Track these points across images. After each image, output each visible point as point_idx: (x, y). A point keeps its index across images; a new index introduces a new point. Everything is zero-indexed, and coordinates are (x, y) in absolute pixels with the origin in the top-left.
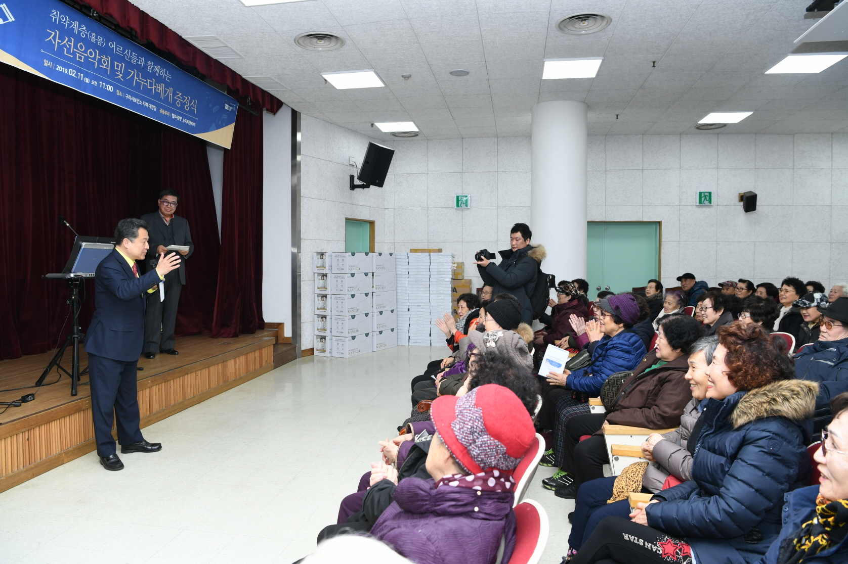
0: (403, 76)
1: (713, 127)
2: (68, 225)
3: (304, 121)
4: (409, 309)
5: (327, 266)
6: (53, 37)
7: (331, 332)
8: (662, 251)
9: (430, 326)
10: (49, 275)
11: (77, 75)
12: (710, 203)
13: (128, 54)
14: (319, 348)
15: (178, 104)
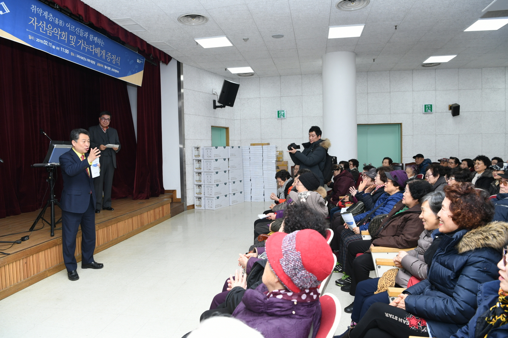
0: (243, 39)
1: (432, 65)
2: (45, 134)
3: (185, 68)
4: (251, 180)
5: (201, 154)
6: (33, 21)
7: (204, 195)
8: (403, 141)
9: (263, 190)
10: (35, 165)
11: (48, 44)
12: (431, 111)
13: (78, 30)
14: (197, 205)
15: (109, 60)
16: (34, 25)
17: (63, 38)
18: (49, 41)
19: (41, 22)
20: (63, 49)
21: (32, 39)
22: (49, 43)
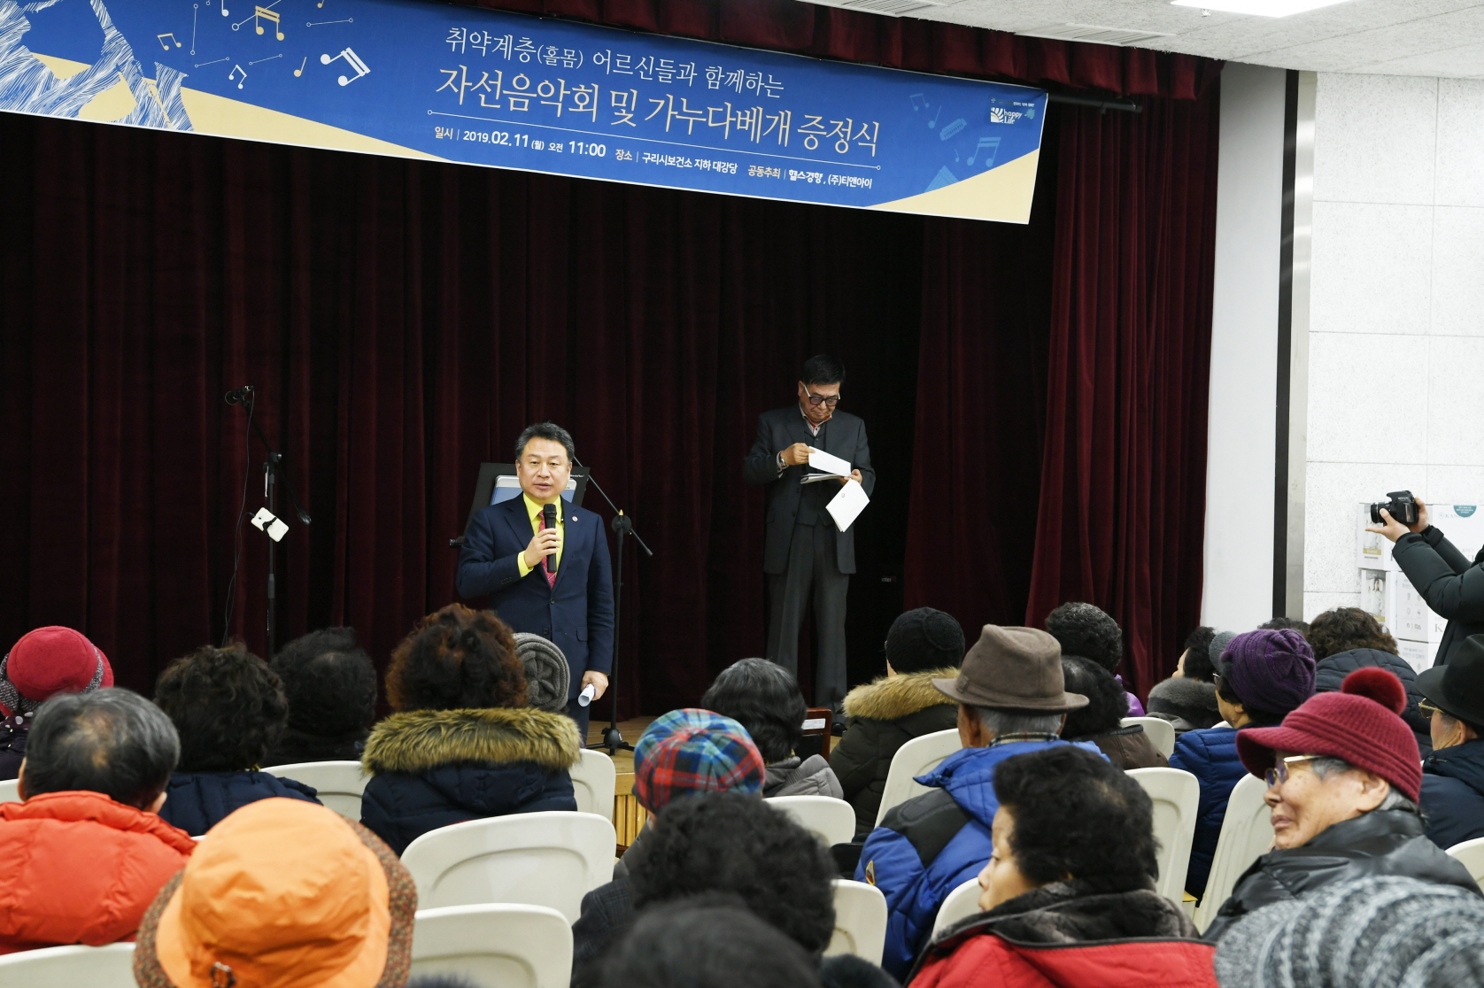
6: (455, 79)
11: (512, 140)
13: (648, 66)
15: (811, 143)
16: (456, 90)
17: (577, 106)
18: (514, 130)
19: (486, 75)
20: (581, 144)
21: (446, 138)
22: (518, 136)
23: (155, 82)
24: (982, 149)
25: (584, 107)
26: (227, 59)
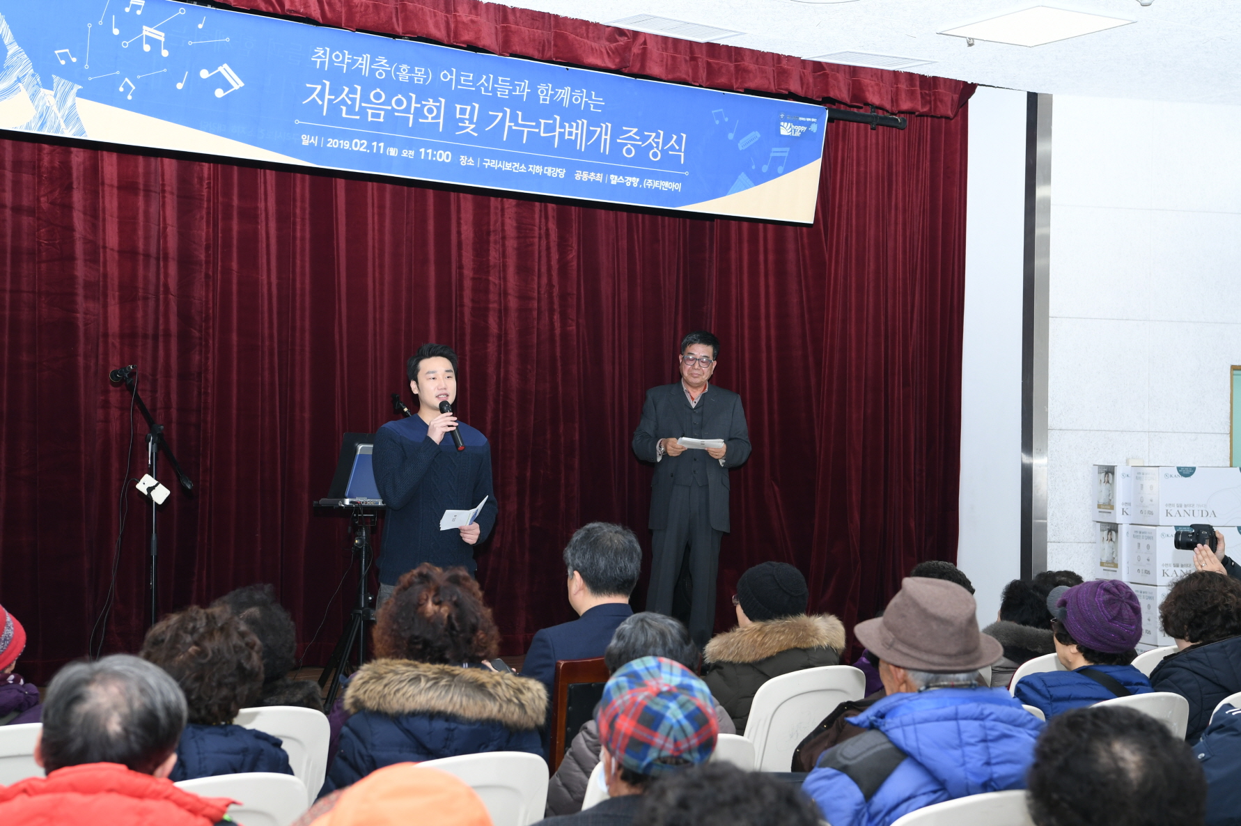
6: (319, 92)
11: (370, 147)
13: (488, 83)
15: (629, 152)
16: (320, 103)
17: (427, 118)
18: (370, 139)
19: (347, 89)
20: (430, 151)
21: (311, 145)
22: (375, 144)
23: (52, 93)
24: (774, 158)
25: (433, 118)
26: (118, 73)
